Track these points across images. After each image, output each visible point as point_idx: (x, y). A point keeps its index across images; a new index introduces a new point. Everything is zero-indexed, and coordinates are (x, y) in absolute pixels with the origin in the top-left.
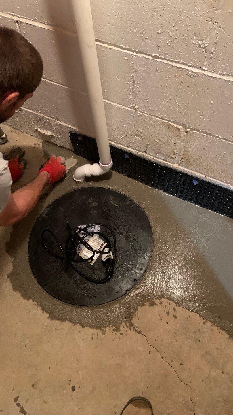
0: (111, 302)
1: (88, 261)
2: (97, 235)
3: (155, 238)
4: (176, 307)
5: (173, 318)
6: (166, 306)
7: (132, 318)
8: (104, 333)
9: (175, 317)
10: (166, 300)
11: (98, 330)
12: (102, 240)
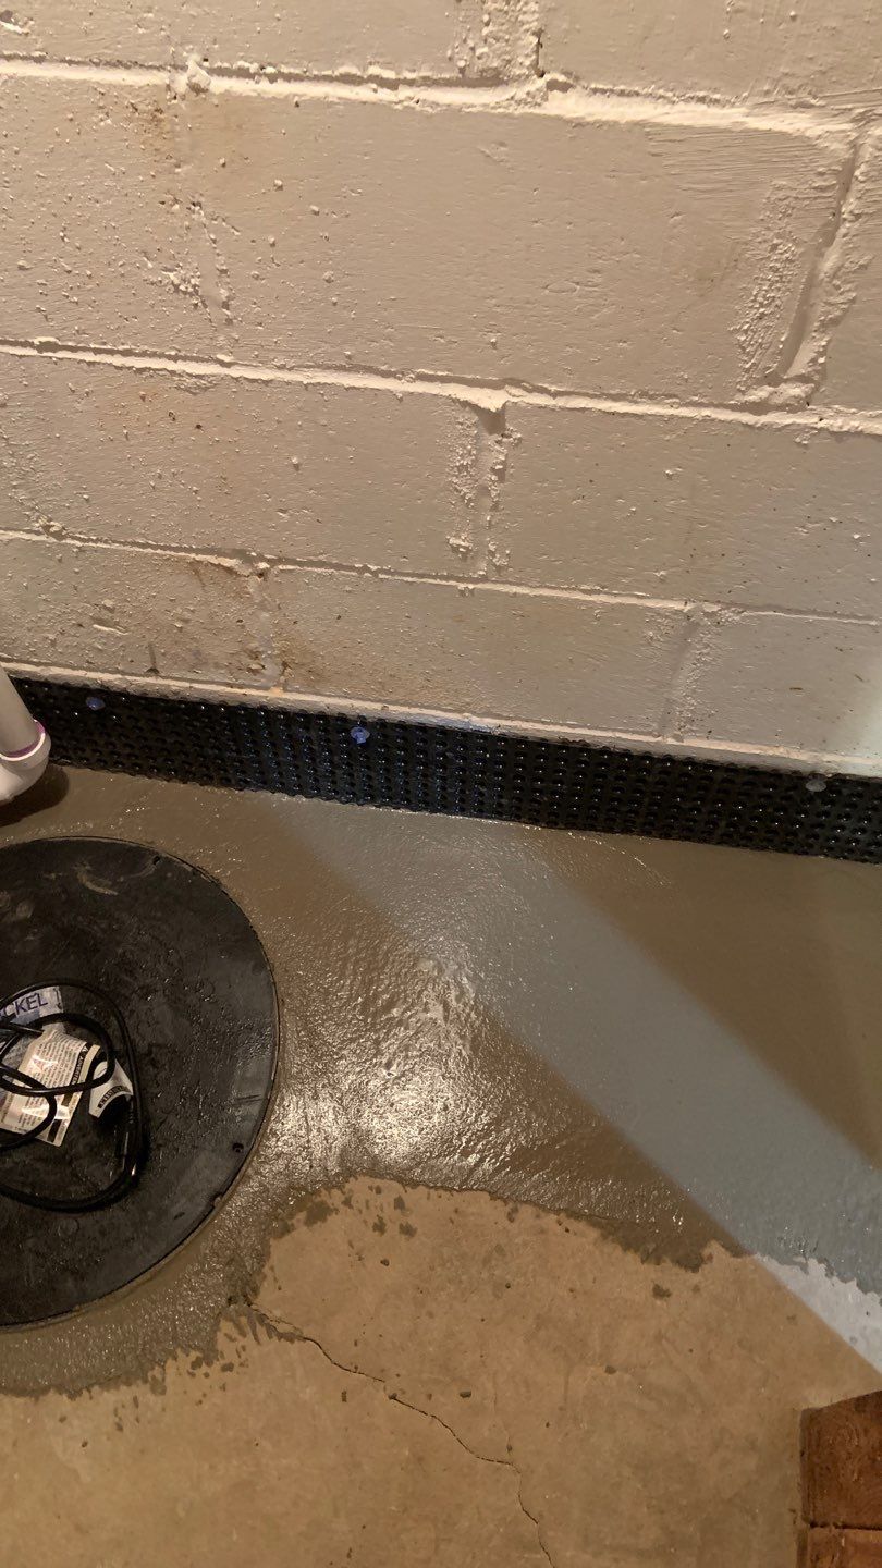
0: (163, 1263)
1: (38, 1137)
2: (58, 1026)
3: (278, 972)
4: (404, 1196)
5: (403, 1237)
6: (367, 1202)
7: (255, 1291)
8: (158, 1388)
9: (408, 1231)
10: (366, 1181)
11: (134, 1388)
12: (81, 1038)
